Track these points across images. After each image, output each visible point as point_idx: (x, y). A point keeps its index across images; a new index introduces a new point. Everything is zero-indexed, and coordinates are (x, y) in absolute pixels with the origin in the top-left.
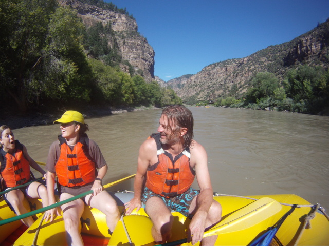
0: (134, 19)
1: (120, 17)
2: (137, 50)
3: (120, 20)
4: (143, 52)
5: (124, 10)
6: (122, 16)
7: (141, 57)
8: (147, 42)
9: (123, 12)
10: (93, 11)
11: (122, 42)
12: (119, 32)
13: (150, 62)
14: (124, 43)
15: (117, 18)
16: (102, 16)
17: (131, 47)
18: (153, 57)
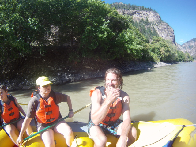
0: (157, 12)
1: (149, 13)
2: (166, 31)
3: (150, 15)
4: (169, 32)
5: (149, 8)
6: (151, 12)
7: (168, 35)
8: (169, 26)
9: (150, 10)
10: (135, 13)
11: (157, 28)
12: (152, 22)
13: (173, 37)
14: (158, 28)
15: (148, 14)
16: (141, 15)
17: (162, 30)
18: (174, 34)
